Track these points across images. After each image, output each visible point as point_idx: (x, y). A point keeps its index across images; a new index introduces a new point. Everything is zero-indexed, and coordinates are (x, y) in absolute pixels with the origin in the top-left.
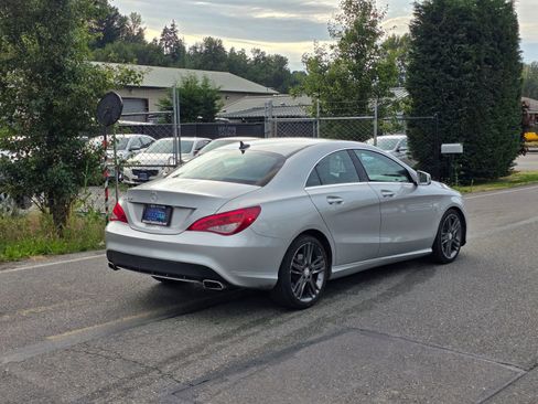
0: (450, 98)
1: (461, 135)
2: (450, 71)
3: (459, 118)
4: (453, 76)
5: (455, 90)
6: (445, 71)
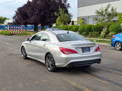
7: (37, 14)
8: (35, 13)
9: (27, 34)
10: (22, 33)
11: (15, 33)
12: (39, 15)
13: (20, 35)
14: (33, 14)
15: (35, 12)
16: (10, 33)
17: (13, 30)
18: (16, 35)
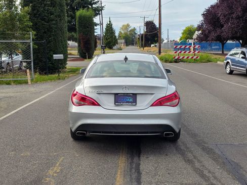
0: (45, 32)
1: (51, 50)
2: (44, 20)
3: (49, 42)
4: (45, 22)
5: (47, 29)
6: (41, 19)
7: (238, 18)
8: (234, 16)
9: (209, 61)
10: (199, 58)
11: (184, 57)
12: (241, 19)
13: (194, 62)
14: (229, 19)
15: (233, 13)
16: (175, 57)
17: (180, 52)
18: (186, 62)
